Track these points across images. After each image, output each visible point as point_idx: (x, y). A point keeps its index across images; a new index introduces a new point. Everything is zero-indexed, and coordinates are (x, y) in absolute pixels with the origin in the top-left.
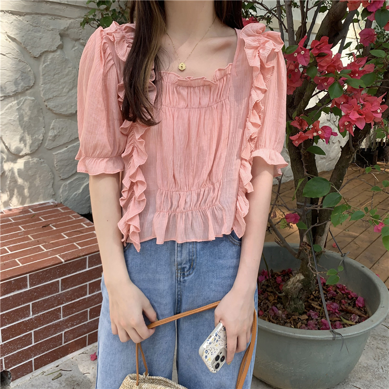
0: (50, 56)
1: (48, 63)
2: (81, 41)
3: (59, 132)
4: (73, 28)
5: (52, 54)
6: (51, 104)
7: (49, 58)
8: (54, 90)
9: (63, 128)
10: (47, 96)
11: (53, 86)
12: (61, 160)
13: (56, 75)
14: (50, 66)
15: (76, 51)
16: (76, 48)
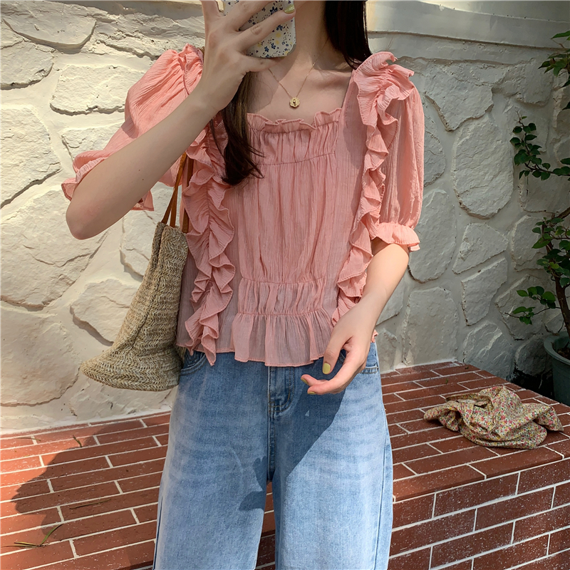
0: (473, 126)
1: (468, 137)
2: (518, 96)
3: (473, 246)
4: (509, 79)
5: (476, 122)
6: (467, 201)
7: (470, 130)
8: (472, 178)
9: (478, 239)
10: (463, 187)
11: (470, 172)
12: (472, 293)
13: (477, 156)
14: (470, 142)
15: (509, 112)
16: (509, 108)
